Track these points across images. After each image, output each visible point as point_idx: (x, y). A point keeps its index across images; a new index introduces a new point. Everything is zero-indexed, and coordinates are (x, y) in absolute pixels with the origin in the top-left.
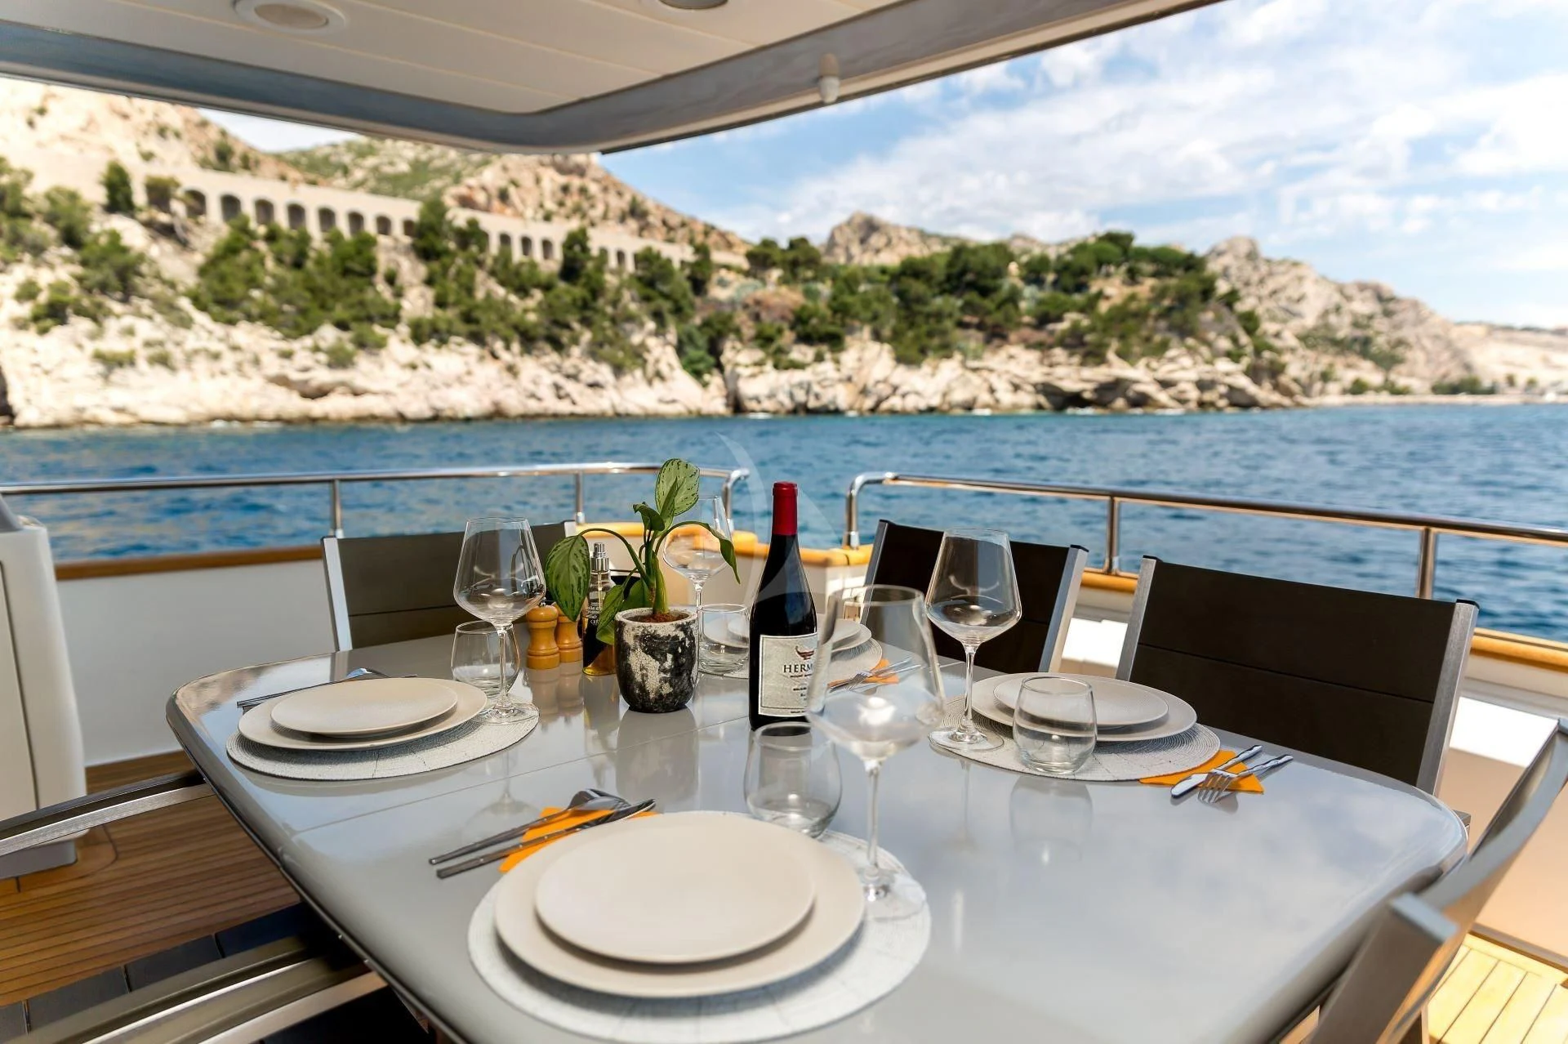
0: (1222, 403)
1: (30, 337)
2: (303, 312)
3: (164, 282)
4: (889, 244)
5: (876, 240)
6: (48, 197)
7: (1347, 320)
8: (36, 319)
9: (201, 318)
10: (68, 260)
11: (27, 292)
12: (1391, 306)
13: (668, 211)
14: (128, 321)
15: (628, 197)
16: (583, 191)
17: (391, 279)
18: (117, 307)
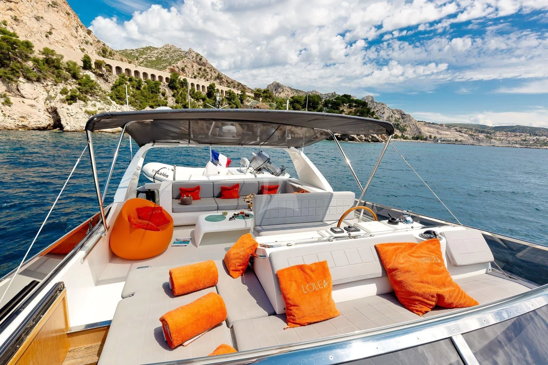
0: (370, 140)
1: (66, 105)
2: (141, 102)
3: (102, 91)
4: (283, 91)
5: (280, 90)
6: (67, 63)
7: (394, 119)
8: (67, 100)
9: (114, 102)
10: (75, 83)
11: (64, 92)
12: (404, 116)
13: (228, 78)
14: (93, 102)
15: (217, 73)
16: (205, 70)
17: (164, 95)
18: (91, 98)
